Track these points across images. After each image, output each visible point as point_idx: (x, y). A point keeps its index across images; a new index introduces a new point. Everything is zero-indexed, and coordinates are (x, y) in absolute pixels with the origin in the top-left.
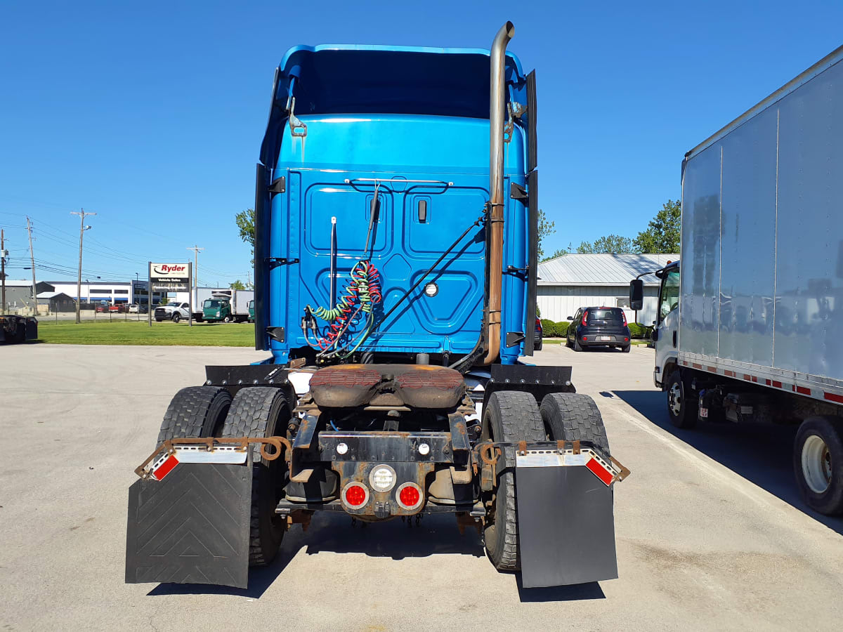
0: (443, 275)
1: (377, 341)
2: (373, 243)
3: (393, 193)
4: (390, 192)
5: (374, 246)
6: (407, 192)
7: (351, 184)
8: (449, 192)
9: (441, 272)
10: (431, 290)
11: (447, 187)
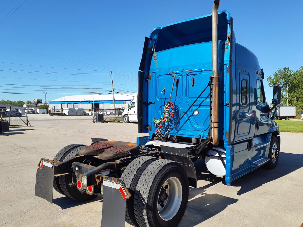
0: (201, 107)
1: (178, 132)
2: (176, 95)
3: (183, 76)
4: (182, 75)
5: (177, 96)
6: (187, 75)
7: (169, 74)
8: (203, 73)
9: (200, 106)
10: (196, 113)
11: (202, 71)
